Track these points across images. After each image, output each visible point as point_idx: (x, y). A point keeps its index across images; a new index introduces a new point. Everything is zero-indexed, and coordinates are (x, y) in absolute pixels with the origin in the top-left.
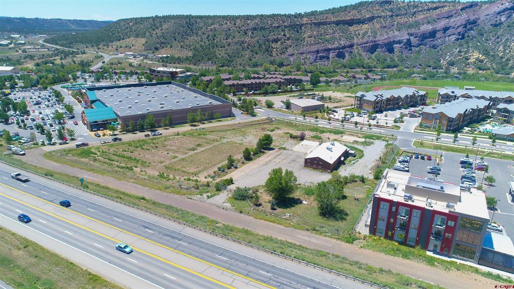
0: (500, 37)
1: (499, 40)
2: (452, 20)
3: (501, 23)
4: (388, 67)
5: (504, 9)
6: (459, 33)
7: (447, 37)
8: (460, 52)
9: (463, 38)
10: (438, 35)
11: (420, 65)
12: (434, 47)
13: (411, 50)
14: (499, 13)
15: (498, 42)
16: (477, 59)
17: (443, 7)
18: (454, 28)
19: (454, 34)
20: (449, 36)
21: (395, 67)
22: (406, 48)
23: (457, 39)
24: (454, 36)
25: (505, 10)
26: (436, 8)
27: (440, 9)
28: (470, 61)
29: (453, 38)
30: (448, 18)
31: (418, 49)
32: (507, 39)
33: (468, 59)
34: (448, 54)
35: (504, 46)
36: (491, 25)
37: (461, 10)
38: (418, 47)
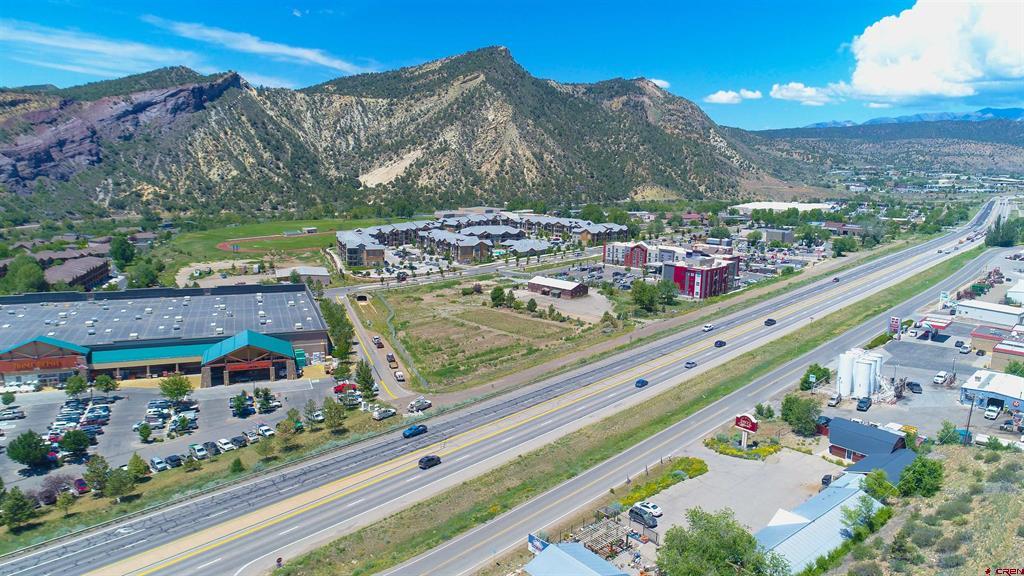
0: (148, 157)
1: (148, 162)
2: (62, 127)
3: (131, 136)
4: (16, 222)
5: (124, 113)
6: (90, 151)
7: (71, 160)
8: (117, 184)
9: (100, 160)
10: (55, 154)
11: (71, 213)
12: (63, 178)
13: (25, 186)
14: (119, 118)
15: (150, 166)
16: (155, 193)
17: (25, 101)
18: (73, 142)
19: (80, 154)
20: (73, 157)
21: (26, 221)
22: (17, 182)
23: (92, 163)
24: (83, 157)
25: (126, 113)
26: (14, 103)
27: (21, 106)
28: (144, 199)
29: (83, 160)
30: (51, 123)
31: (35, 183)
32: (161, 161)
33: (139, 196)
34: (98, 189)
35: (165, 172)
36: (120, 137)
37: (61, 108)
38: (33, 179)
